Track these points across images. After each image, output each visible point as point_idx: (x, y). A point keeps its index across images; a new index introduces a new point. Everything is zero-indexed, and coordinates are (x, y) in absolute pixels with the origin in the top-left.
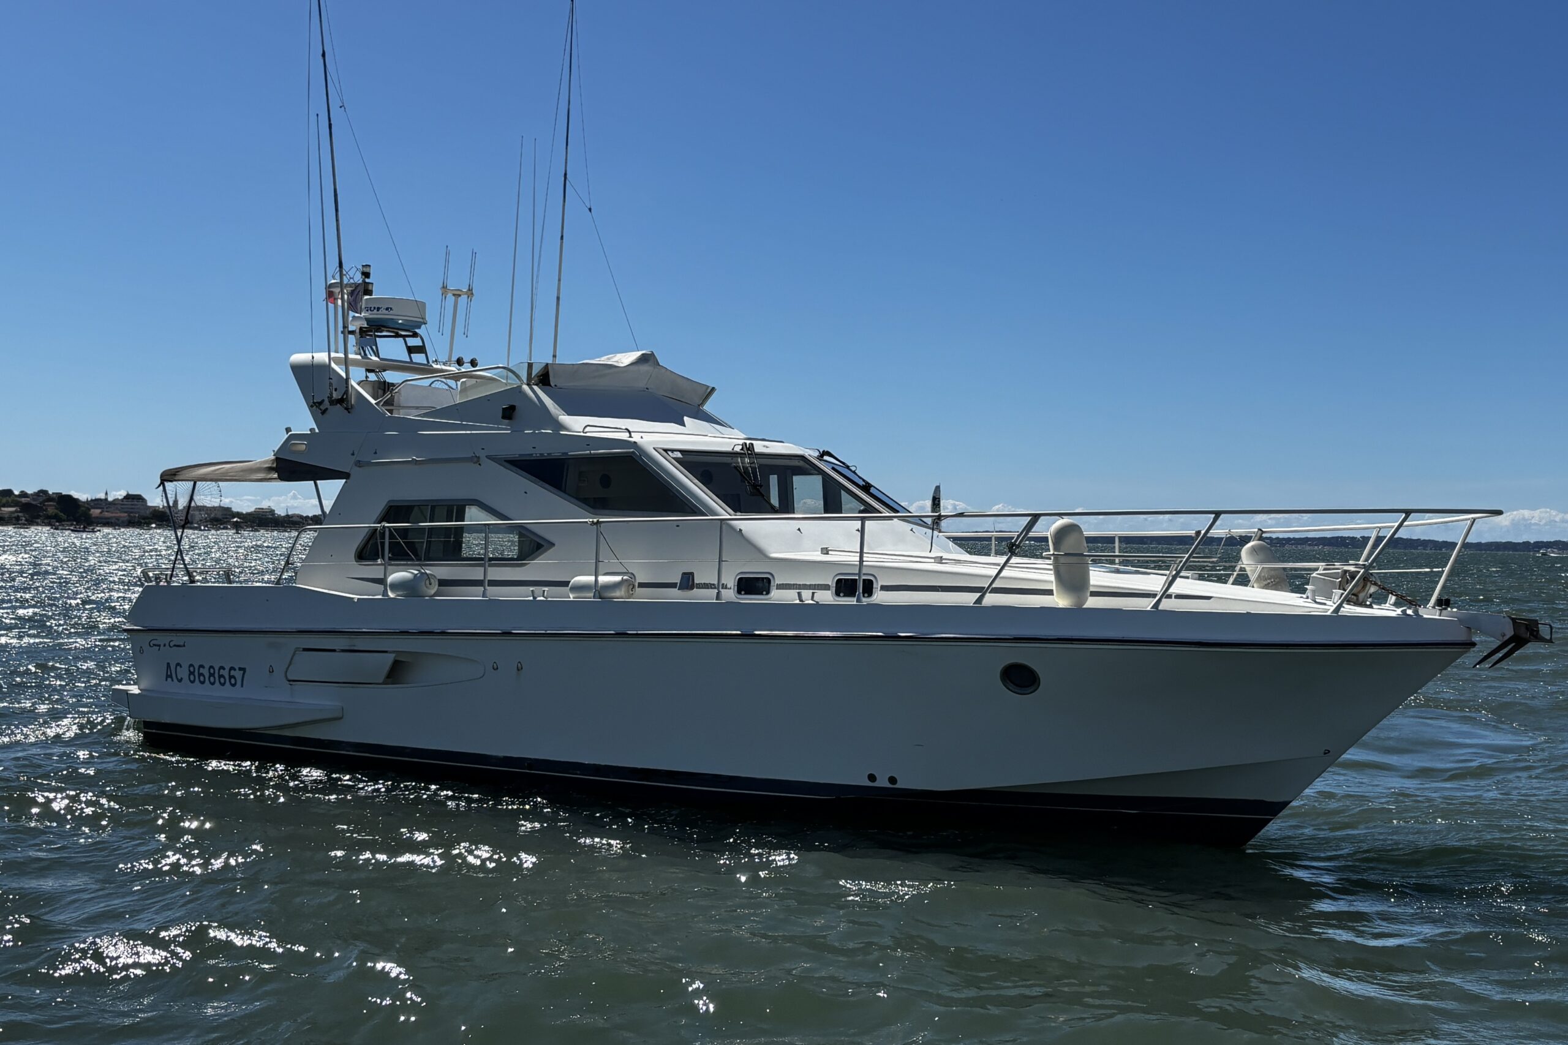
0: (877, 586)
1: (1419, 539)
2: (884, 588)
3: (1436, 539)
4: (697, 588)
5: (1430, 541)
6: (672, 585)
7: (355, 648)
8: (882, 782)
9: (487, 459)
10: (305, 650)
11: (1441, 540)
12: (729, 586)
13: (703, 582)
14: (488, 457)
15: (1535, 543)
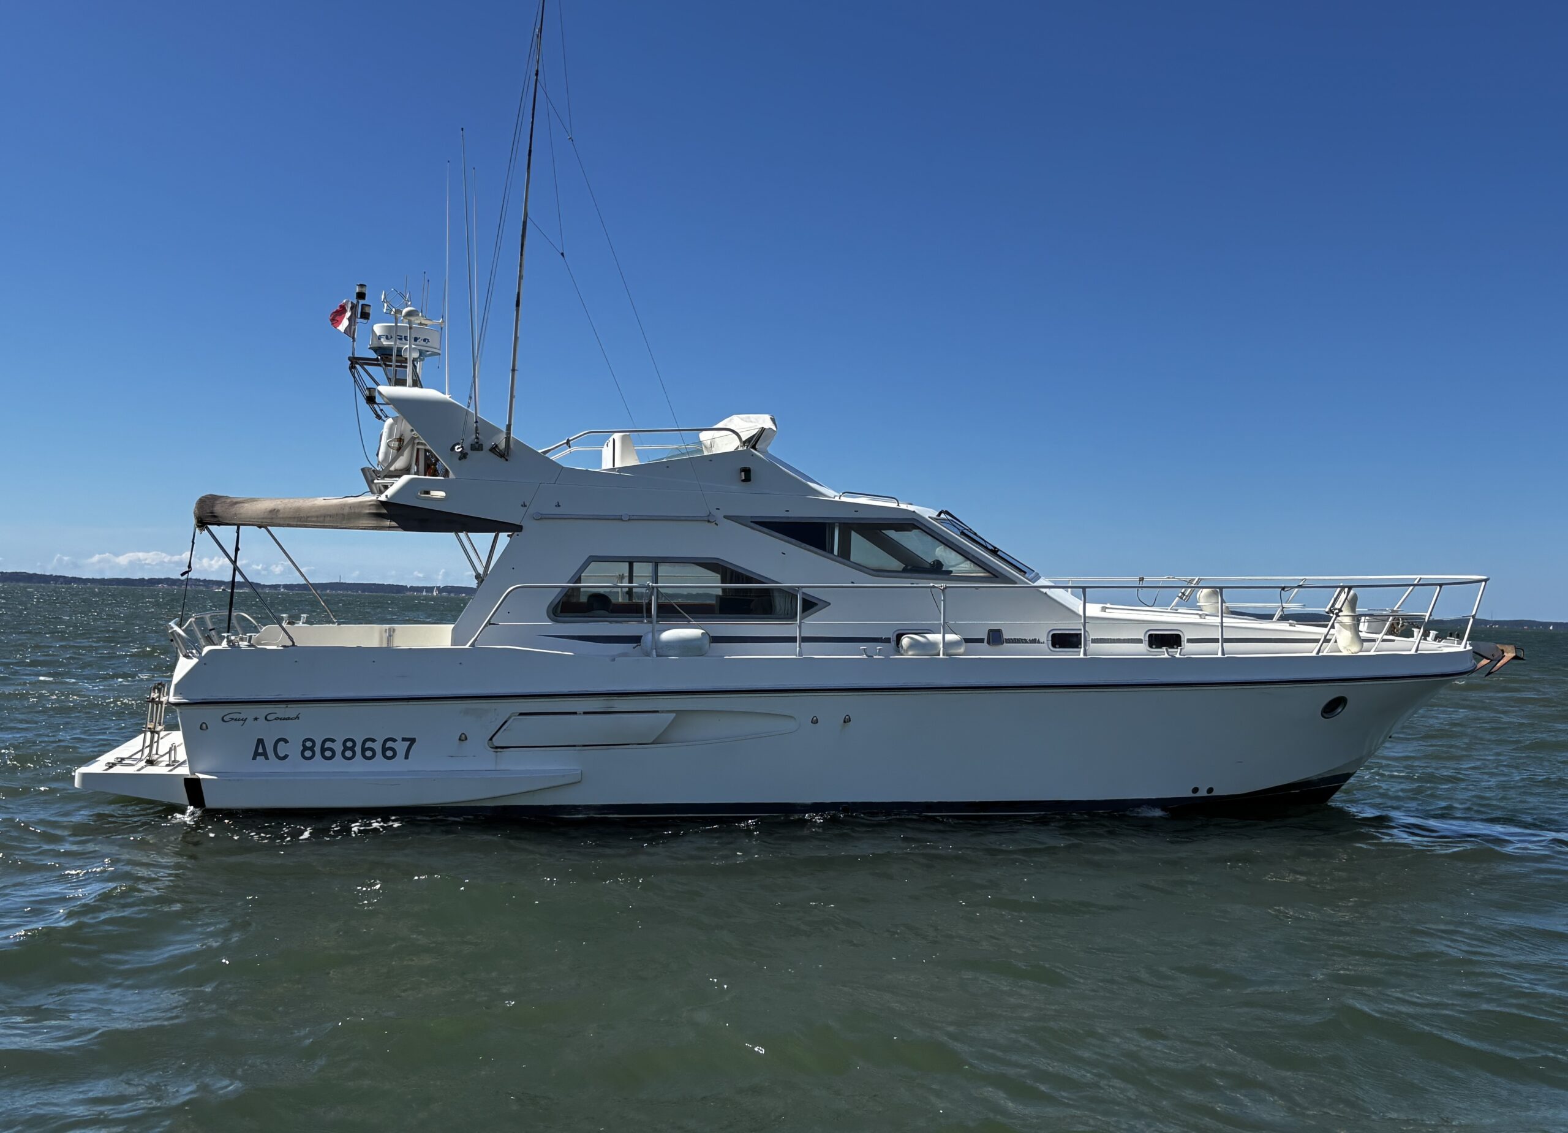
0: (1184, 639)
1: (51, 575)
2: (1190, 641)
3: (66, 575)
4: (1007, 643)
5: (60, 576)
6: (981, 641)
7: (613, 710)
8: (1202, 793)
9: (726, 520)
10: (521, 714)
11: (70, 576)
12: (1041, 641)
13: (1013, 638)
14: (725, 517)
15: (149, 579)
